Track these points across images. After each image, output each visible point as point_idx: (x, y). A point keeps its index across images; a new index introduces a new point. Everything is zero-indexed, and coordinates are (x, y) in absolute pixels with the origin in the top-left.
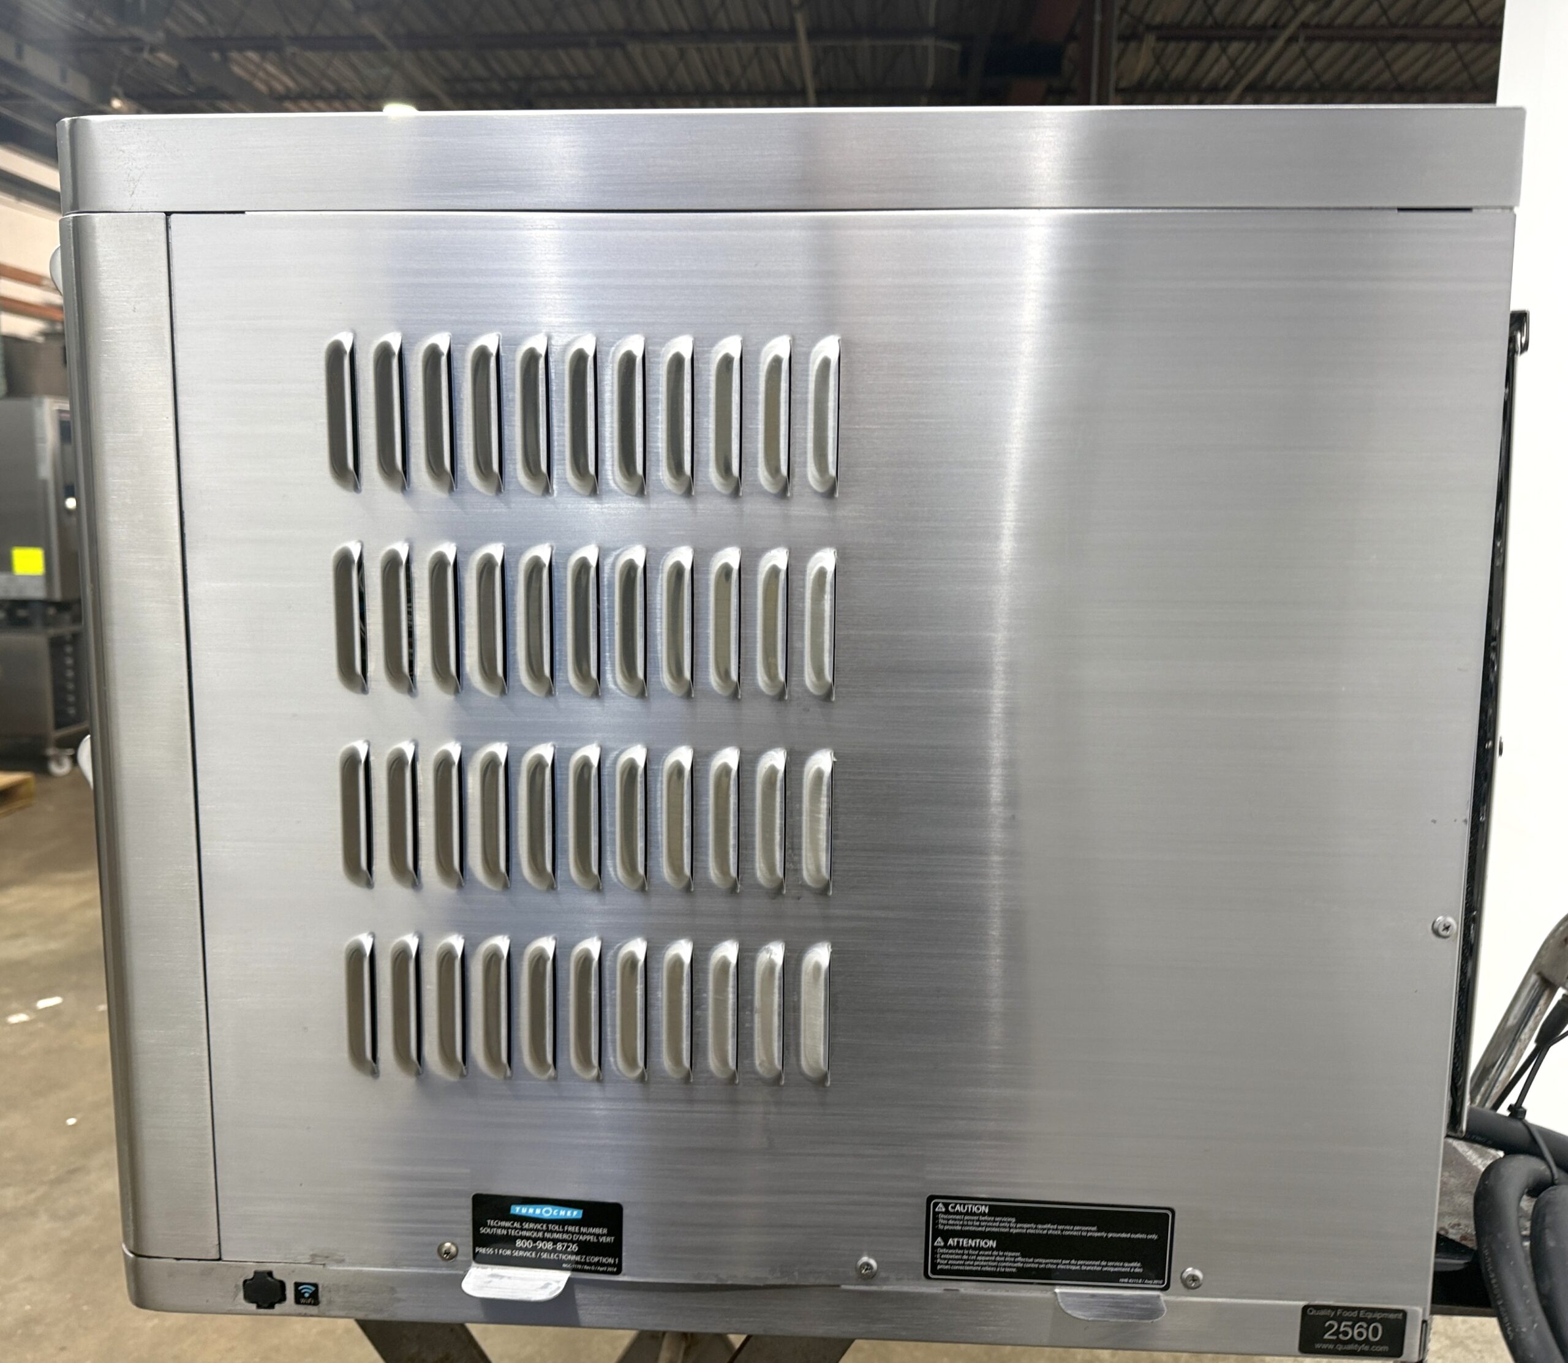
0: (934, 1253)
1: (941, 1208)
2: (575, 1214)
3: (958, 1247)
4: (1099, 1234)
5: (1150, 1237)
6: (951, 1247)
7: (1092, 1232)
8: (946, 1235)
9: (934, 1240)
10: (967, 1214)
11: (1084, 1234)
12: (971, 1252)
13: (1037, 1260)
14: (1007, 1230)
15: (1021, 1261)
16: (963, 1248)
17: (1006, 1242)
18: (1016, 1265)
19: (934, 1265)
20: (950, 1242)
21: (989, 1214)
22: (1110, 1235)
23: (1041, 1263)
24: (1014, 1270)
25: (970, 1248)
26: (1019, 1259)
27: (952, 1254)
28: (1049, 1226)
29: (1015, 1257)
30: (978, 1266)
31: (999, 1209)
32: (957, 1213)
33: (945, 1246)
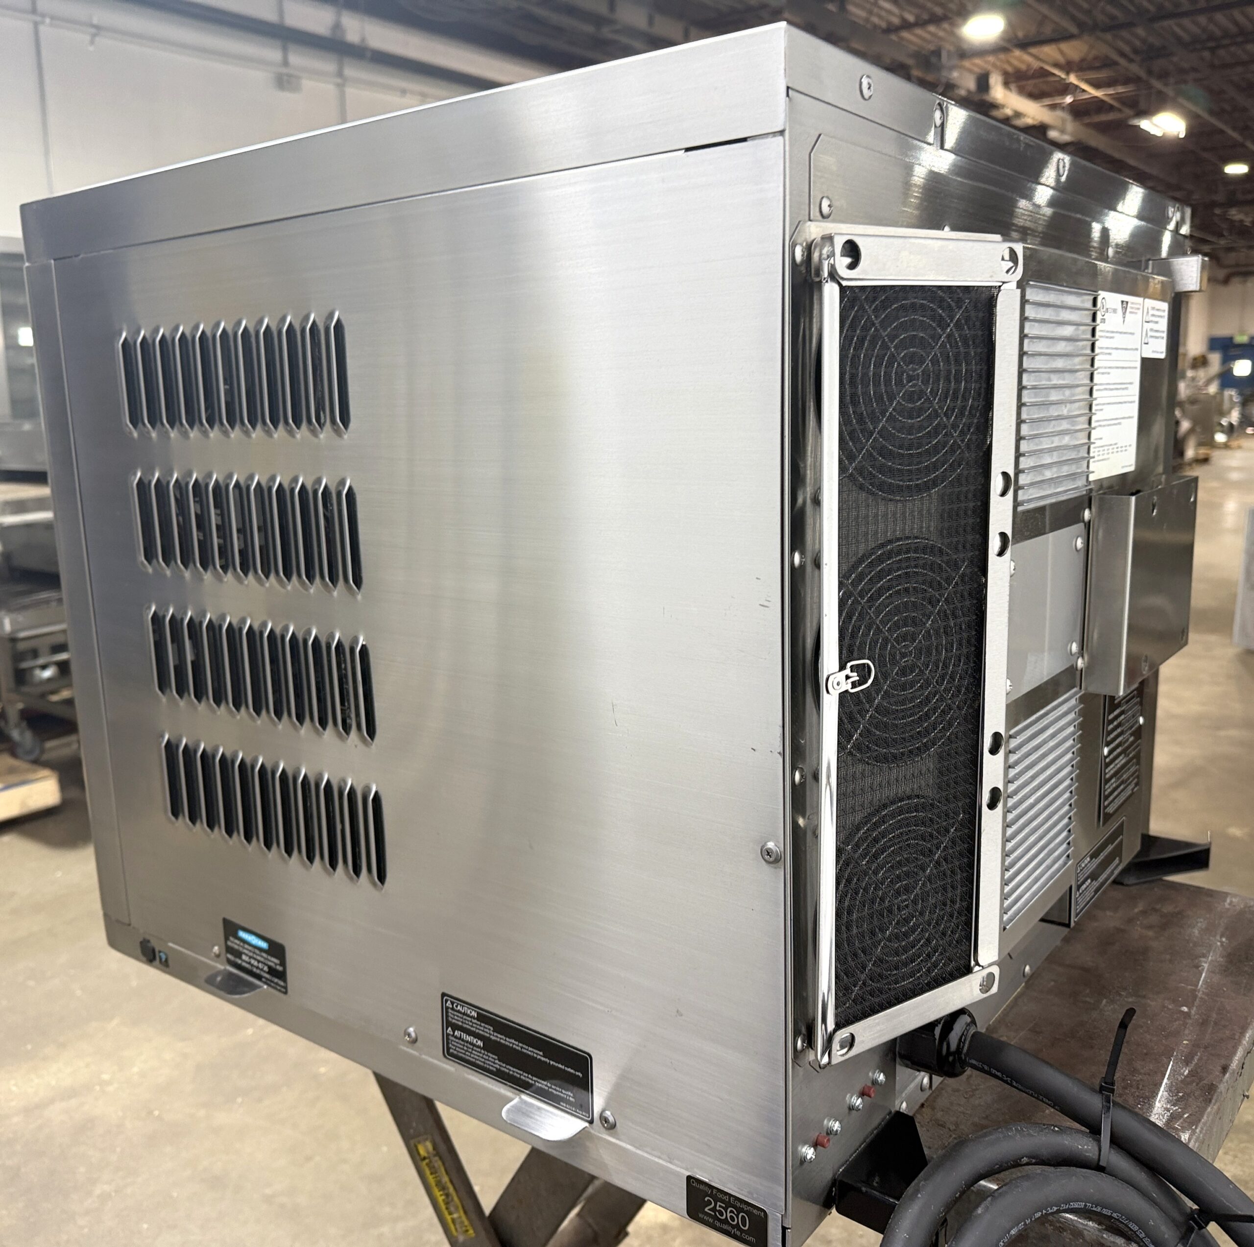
0: (448, 1039)
1: (449, 1004)
2: (264, 945)
3: (460, 1038)
4: (543, 1059)
5: (577, 1073)
6: (456, 1037)
7: (539, 1055)
8: (455, 1027)
9: (447, 1029)
10: (464, 1014)
11: (535, 1055)
12: (469, 1045)
13: (508, 1067)
14: (488, 1035)
15: (498, 1065)
16: (463, 1040)
17: (490, 1046)
18: (495, 1065)
19: (448, 1049)
20: (456, 1033)
21: (478, 1019)
22: (552, 1063)
23: (510, 1070)
24: (495, 1069)
25: (467, 1042)
26: (497, 1061)
27: (457, 1043)
28: (513, 1041)
29: (495, 1059)
30: (473, 1058)
31: (485, 1017)
32: (459, 1011)
33: (453, 1035)
